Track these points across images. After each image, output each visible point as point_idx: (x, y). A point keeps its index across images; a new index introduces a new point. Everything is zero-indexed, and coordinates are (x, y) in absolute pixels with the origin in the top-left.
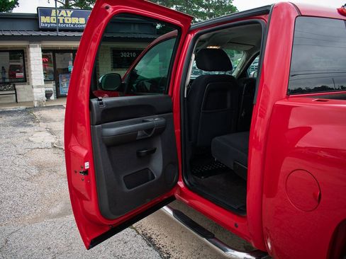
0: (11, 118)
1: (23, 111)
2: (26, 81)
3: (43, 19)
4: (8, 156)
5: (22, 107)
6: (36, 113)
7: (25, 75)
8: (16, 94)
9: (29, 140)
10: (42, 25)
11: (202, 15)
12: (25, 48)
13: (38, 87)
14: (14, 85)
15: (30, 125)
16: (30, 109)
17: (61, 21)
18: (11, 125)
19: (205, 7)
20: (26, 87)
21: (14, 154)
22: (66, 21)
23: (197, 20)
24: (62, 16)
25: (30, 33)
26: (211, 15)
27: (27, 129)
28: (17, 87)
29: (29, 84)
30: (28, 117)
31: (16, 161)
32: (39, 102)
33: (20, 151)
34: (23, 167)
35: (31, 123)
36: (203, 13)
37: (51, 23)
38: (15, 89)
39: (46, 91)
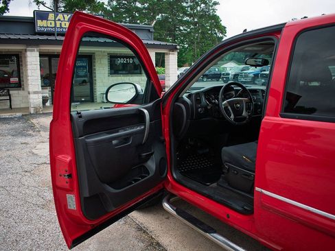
0: (8, 126)
1: (19, 119)
2: (21, 87)
3: (40, 23)
4: (13, 174)
5: (19, 114)
6: (34, 121)
7: (20, 79)
8: (10, 100)
9: (33, 153)
10: (38, 29)
11: (187, 23)
12: (21, 52)
13: (35, 93)
14: (8, 91)
15: (30, 135)
16: (27, 116)
17: (58, 26)
18: (9, 134)
19: (190, 15)
20: (21, 92)
21: (20, 171)
22: (63, 26)
23: (182, 28)
24: (59, 20)
25: (27, 37)
26: (195, 24)
27: (28, 140)
28: (11, 92)
29: (23, 89)
30: (26, 125)
31: (23, 180)
32: (35, 108)
33: (27, 167)
34: (33, 189)
35: (31, 132)
36: (187, 21)
37: (48, 27)
38: (10, 95)
39: (43, 97)
